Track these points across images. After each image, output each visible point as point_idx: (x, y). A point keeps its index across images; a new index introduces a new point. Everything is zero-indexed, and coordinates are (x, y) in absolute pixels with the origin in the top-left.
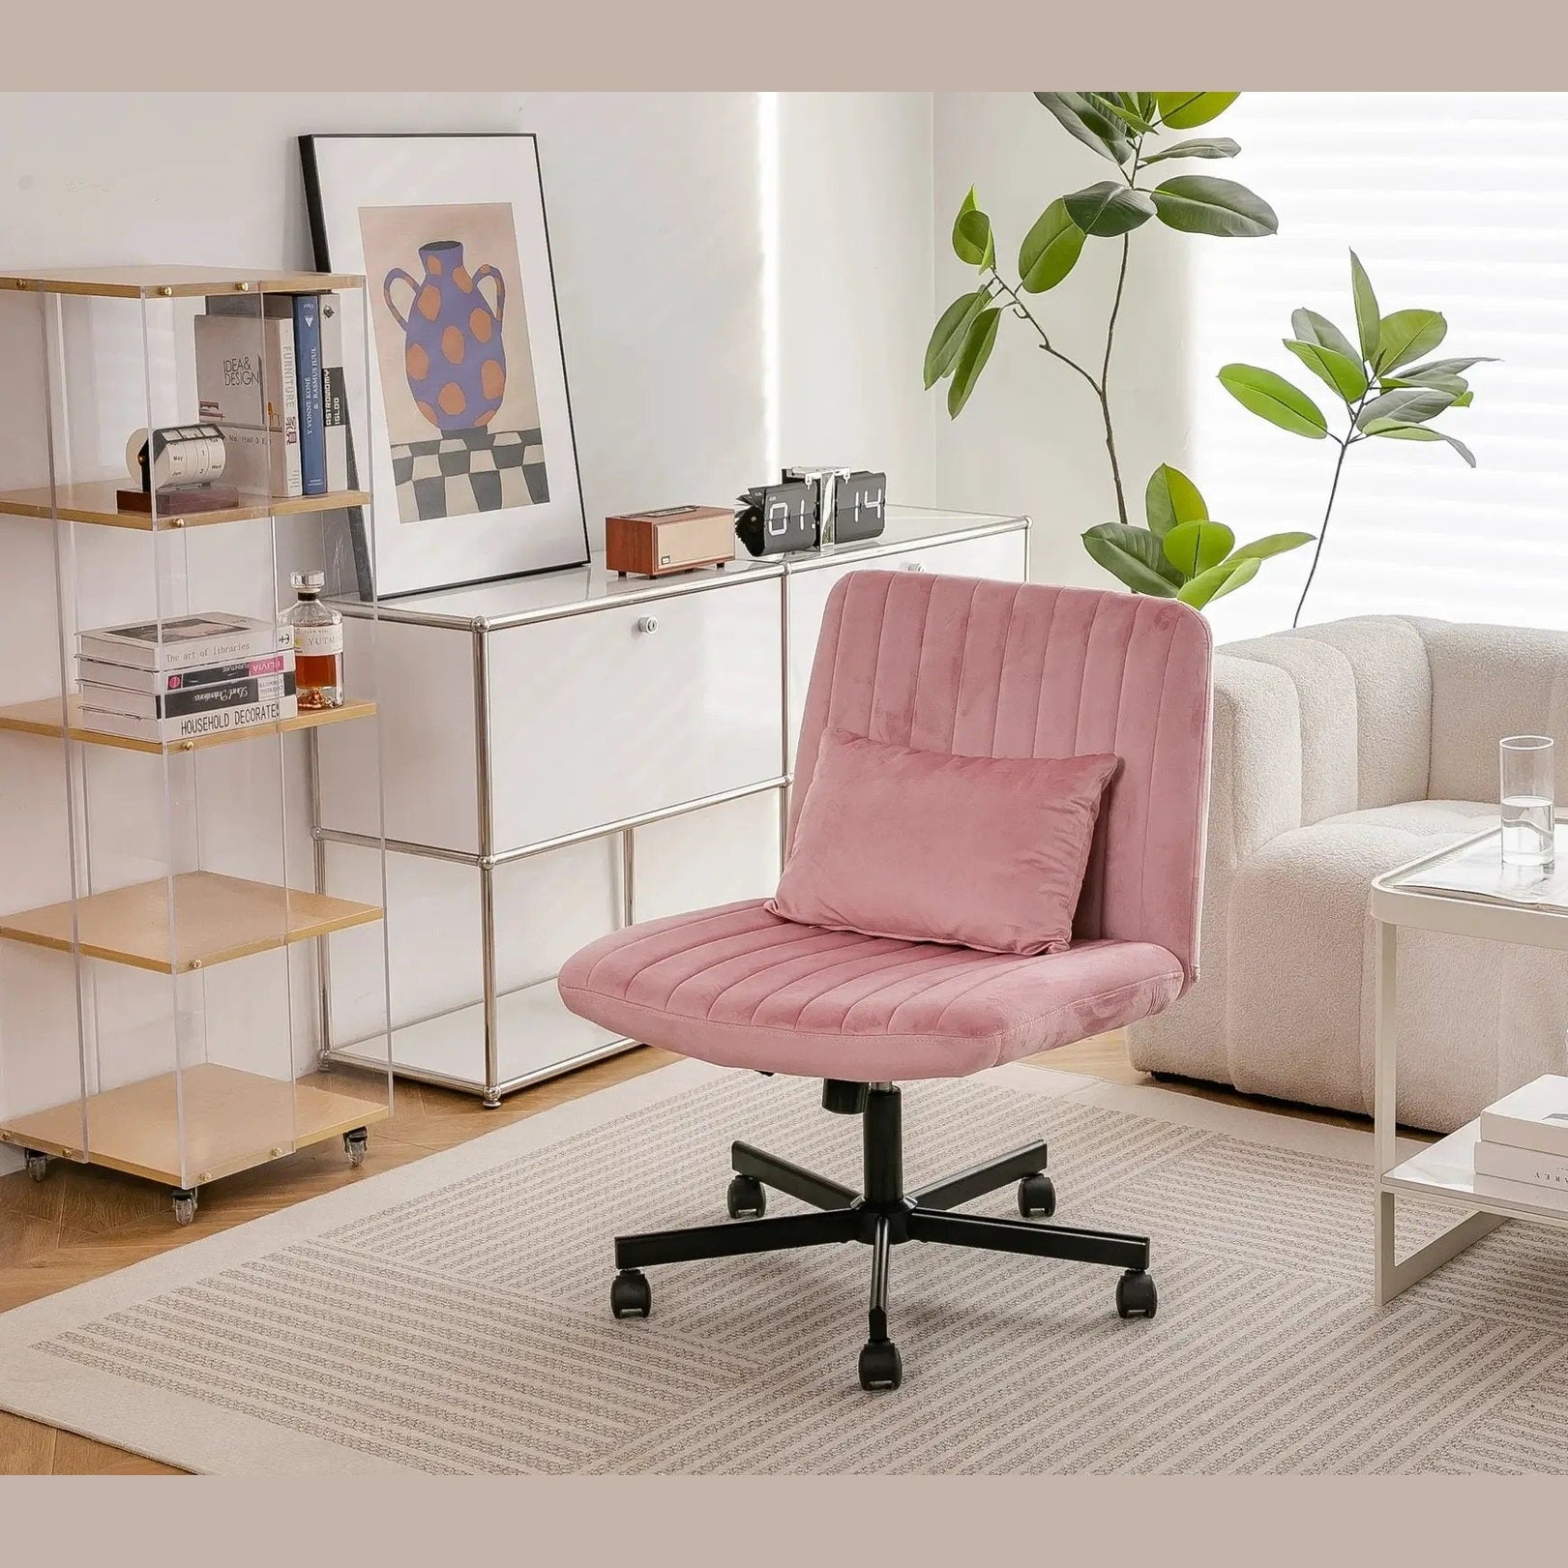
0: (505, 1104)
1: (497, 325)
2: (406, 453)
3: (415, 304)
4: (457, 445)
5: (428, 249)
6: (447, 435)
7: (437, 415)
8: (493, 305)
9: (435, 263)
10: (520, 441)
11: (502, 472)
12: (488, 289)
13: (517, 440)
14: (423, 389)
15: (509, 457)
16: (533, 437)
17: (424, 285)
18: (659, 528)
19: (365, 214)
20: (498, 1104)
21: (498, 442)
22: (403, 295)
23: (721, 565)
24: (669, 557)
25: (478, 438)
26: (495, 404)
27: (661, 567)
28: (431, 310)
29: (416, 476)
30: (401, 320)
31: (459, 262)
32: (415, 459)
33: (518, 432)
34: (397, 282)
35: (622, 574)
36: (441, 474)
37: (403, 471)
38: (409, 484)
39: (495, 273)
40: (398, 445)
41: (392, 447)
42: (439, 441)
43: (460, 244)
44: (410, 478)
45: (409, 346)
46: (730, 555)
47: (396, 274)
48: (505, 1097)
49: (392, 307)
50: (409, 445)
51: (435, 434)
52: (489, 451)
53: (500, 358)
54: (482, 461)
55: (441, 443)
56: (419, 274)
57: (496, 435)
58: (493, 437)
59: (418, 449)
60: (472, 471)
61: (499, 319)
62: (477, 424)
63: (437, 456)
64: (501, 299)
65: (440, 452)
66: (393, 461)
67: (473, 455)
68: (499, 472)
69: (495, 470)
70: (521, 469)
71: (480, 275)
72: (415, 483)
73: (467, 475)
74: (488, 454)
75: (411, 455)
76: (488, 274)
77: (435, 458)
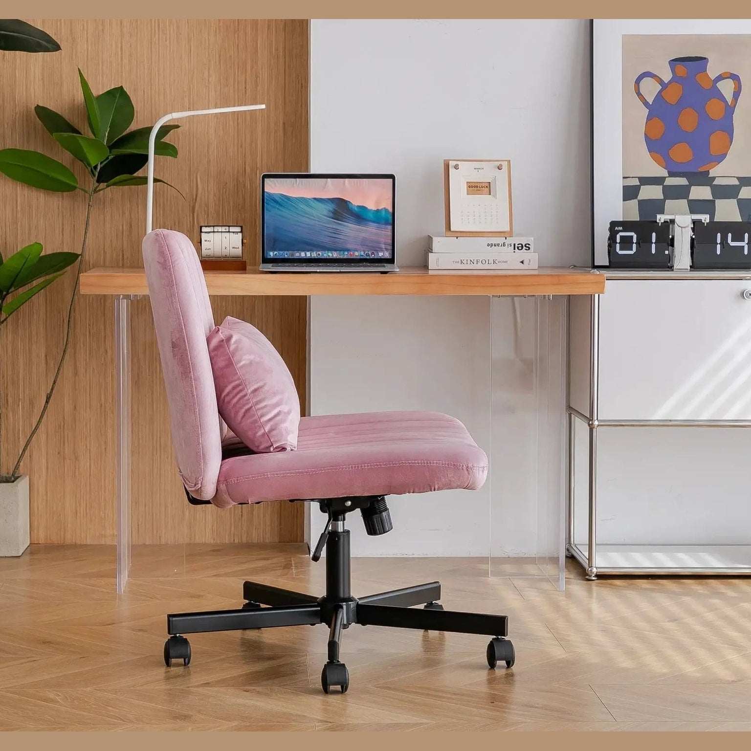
1: (730, 110)
2: (636, 182)
3: (660, 92)
4: (682, 181)
5: (677, 61)
6: (672, 174)
7: (667, 162)
8: (729, 98)
9: (681, 69)
10: (739, 184)
11: (718, 202)
12: (726, 88)
13: (737, 182)
14: (657, 145)
15: (725, 192)
16: (749, 182)
17: (670, 82)
19: (629, 39)
20: (595, 579)
21: (715, 183)
22: (650, 89)
25: (703, 179)
26: (719, 158)
28: (672, 97)
29: (640, 197)
30: (646, 103)
31: (704, 70)
32: (642, 187)
33: (737, 177)
34: (647, 81)
36: (663, 198)
37: (630, 193)
38: (634, 203)
39: (735, 78)
40: (629, 177)
41: (624, 178)
42: (665, 178)
43: (705, 58)
44: (636, 198)
45: (649, 119)
47: (646, 75)
49: (639, 94)
50: (638, 177)
51: (662, 172)
52: (709, 187)
53: (729, 131)
54: (701, 193)
55: (667, 178)
56: (667, 76)
57: (717, 178)
58: (714, 178)
59: (646, 181)
60: (690, 198)
61: (732, 106)
62: (701, 169)
63: (662, 186)
64: (737, 94)
65: (664, 184)
66: (623, 186)
67: (694, 189)
68: (715, 201)
69: (712, 198)
70: (735, 201)
71: (720, 78)
72: (639, 201)
73: (686, 200)
74: (707, 189)
75: (639, 184)
76: (728, 78)
77: (660, 187)
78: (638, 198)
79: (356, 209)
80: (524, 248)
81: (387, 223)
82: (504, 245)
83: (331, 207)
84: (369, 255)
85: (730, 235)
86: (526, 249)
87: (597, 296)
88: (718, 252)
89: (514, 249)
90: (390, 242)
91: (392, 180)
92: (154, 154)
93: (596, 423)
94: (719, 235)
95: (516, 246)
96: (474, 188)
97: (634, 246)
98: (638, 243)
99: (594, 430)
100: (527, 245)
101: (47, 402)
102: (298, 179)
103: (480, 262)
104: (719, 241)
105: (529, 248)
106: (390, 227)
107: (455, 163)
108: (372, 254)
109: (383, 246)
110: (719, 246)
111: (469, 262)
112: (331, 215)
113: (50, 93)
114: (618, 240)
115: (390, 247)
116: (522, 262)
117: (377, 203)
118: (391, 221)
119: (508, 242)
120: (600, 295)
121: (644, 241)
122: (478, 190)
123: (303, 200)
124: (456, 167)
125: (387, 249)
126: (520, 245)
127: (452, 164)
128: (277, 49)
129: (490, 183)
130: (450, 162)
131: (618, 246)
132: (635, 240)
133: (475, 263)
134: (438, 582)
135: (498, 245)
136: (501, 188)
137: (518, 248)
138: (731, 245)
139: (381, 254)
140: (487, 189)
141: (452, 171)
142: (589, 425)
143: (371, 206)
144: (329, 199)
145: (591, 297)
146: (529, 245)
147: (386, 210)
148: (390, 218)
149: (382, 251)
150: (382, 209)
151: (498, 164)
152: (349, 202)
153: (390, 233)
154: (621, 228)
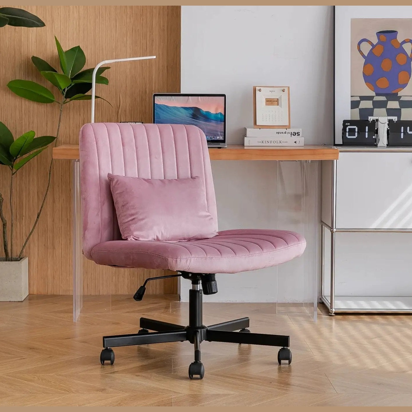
1: (409, 59)
2: (358, 99)
3: (372, 49)
4: (383, 98)
5: (380, 33)
6: (377, 95)
7: (375, 88)
8: (409, 52)
9: (382, 36)
11: (403, 110)
12: (407, 47)
14: (369, 79)
15: (406, 104)
17: (377, 44)
19: (354, 21)
21: (401, 99)
22: (366, 48)
25: (394, 97)
26: (404, 86)
28: (378, 52)
30: (363, 56)
31: (395, 37)
34: (364, 44)
36: (372, 107)
37: (354, 105)
38: (357, 110)
40: (354, 96)
41: (351, 96)
42: (374, 96)
43: (396, 31)
45: (365, 64)
47: (364, 40)
49: (360, 50)
50: (359, 96)
51: (372, 94)
53: (409, 71)
54: (393, 105)
55: (375, 97)
56: (375, 41)
57: (402, 97)
58: (400, 97)
59: (363, 98)
60: (388, 107)
61: (411, 57)
62: (393, 92)
63: (372, 101)
65: (374, 100)
66: (351, 101)
67: (389, 102)
68: (401, 109)
69: (399, 108)
70: (411, 109)
71: (404, 42)
72: (360, 109)
73: (385, 109)
74: (397, 102)
75: (360, 100)
76: (409, 42)
77: (371, 102)
78: (359, 108)
79: (204, 113)
80: (297, 134)
81: (221, 121)
82: (285, 133)
83: (191, 112)
84: (211, 138)
85: (408, 128)
86: (297, 135)
87: (335, 161)
88: (402, 137)
89: (291, 135)
90: (223, 131)
91: (224, 97)
92: (96, 83)
93: (335, 230)
94: (402, 128)
95: (292, 133)
96: (270, 102)
97: (356, 133)
98: (358, 132)
99: (334, 234)
100: (298, 133)
101: (38, 217)
102: (173, 97)
103: (273, 142)
104: (402, 131)
105: (299, 135)
106: (223, 123)
107: (259, 88)
108: (213, 138)
109: (219, 133)
110: (402, 134)
111: (266, 142)
112: (191, 116)
113: (40, 50)
114: (347, 130)
115: (223, 134)
116: (295, 142)
117: (217, 109)
118: (223, 120)
119: (287, 131)
120: (337, 160)
121: (361, 131)
122: (271, 103)
123: (175, 108)
124: (260, 90)
125: (221, 135)
126: (294, 133)
127: (257, 88)
128: (164, 26)
129: (278, 99)
130: (257, 87)
131: (347, 133)
132: (356, 130)
133: (270, 142)
134: (248, 317)
135: (282, 133)
136: (284, 101)
137: (293, 134)
138: (409, 133)
139: (218, 138)
140: (277, 102)
141: (257, 92)
142: (331, 231)
143: (213, 111)
144: (190, 108)
145: (332, 162)
146: (299, 133)
147: (221, 114)
148: (223, 118)
149: (218, 135)
150: (218, 113)
151: (283, 88)
152: (201, 109)
153: (223, 126)
154: (349, 124)
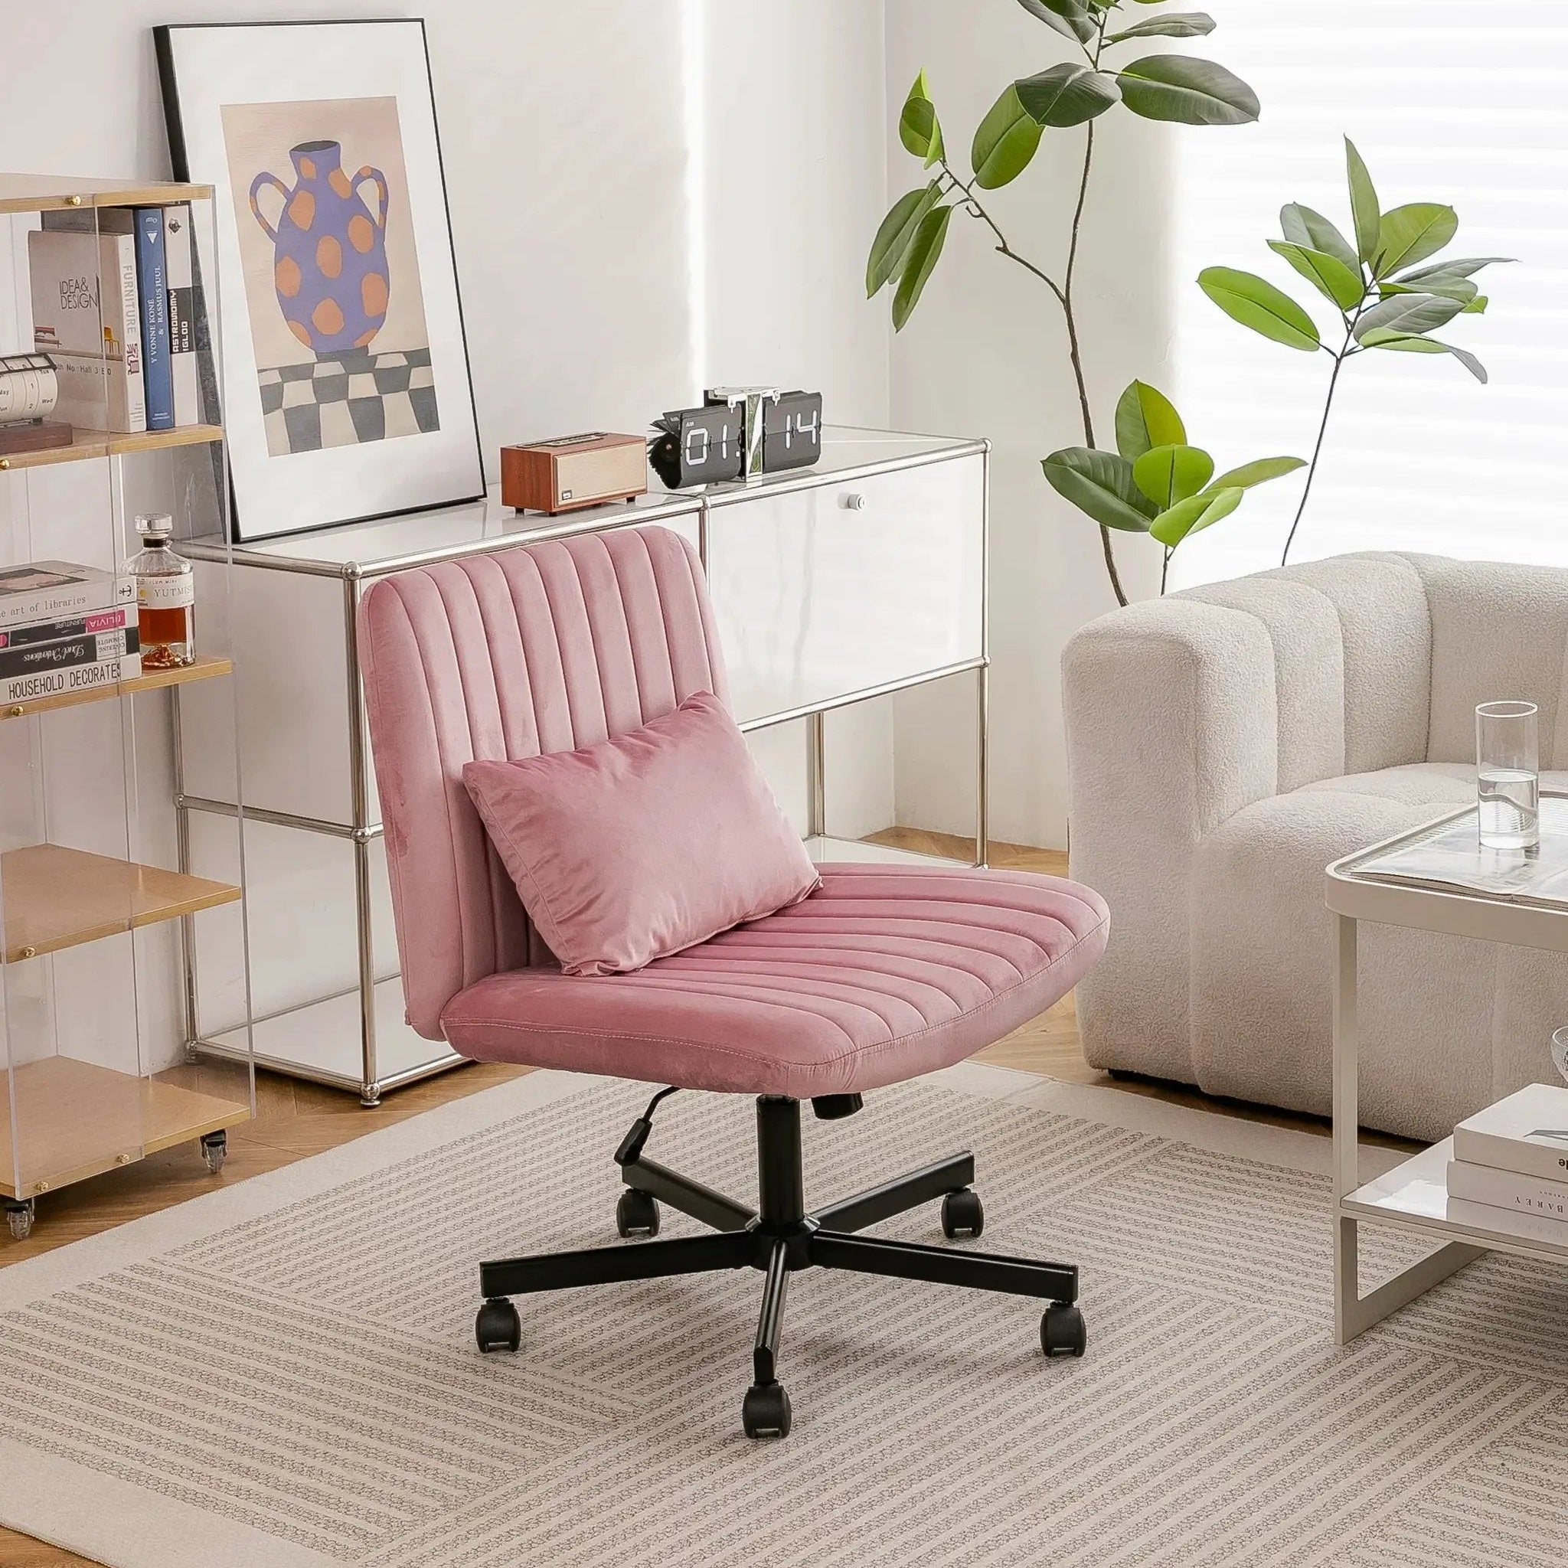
0: (386, 1103)
1: (379, 232)
2: (275, 378)
3: (287, 206)
4: (334, 368)
5: (302, 150)
6: (322, 358)
7: (312, 336)
8: (375, 211)
9: (308, 165)
10: (406, 363)
11: (384, 397)
12: (368, 192)
13: (403, 362)
14: (294, 308)
15: (392, 380)
16: (421, 358)
17: (296, 189)
18: (559, 459)
19: (230, 113)
20: (377, 1103)
21: (378, 365)
22: (272, 202)
23: (631, 500)
24: (570, 491)
25: (358, 359)
26: (379, 320)
27: (560, 503)
28: (304, 217)
29: (285, 404)
30: (269, 230)
31: (337, 164)
32: (285, 385)
33: (404, 353)
34: (265, 189)
35: (520, 511)
36: (315, 401)
37: (271, 398)
38: (279, 414)
39: (377, 176)
40: (266, 370)
41: (259, 371)
42: (313, 364)
43: (336, 144)
44: (281, 407)
45: (278, 259)
46: (643, 487)
47: (264, 178)
48: (385, 1095)
49: (258, 215)
50: (279, 369)
51: (310, 357)
52: (371, 375)
53: (383, 271)
54: (362, 385)
55: (316, 366)
56: (290, 178)
57: (379, 357)
58: (375, 357)
59: (293, 373)
60: (350, 397)
61: (381, 227)
62: (358, 344)
63: (311, 381)
64: (384, 205)
65: (315, 376)
66: (261, 387)
67: (353, 379)
68: (381, 398)
69: (377, 395)
70: (406, 393)
71: (359, 178)
72: (285, 411)
73: (345, 401)
74: (369, 377)
75: (280, 380)
76: (369, 177)
77: (309, 383)
78: (283, 407)
